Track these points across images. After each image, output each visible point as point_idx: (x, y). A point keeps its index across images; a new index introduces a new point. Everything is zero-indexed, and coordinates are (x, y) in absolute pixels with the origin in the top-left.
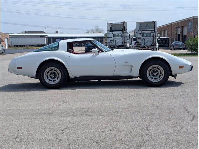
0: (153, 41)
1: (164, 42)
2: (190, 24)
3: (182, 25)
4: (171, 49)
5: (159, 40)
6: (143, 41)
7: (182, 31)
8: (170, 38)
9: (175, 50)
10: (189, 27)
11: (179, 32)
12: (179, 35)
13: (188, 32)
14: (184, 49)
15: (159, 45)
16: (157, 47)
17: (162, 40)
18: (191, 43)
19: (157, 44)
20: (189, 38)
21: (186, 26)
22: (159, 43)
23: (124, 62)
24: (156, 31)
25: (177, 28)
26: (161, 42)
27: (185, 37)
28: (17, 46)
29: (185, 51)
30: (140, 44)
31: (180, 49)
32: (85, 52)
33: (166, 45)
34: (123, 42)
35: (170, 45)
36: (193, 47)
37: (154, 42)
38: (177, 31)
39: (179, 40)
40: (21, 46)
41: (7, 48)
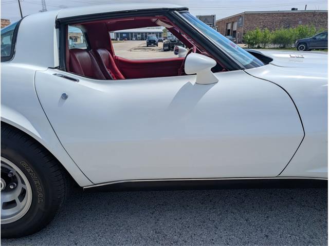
2: (240, 19)
3: (233, 21)
7: (232, 27)
10: (240, 23)
11: (229, 28)
12: (229, 30)
13: (238, 27)
18: (249, 37)
20: (238, 33)
21: (236, 21)
24: (215, 25)
25: (227, 24)
27: (235, 32)
32: (146, 45)
36: (251, 41)
38: (227, 26)
41: (82, 42)
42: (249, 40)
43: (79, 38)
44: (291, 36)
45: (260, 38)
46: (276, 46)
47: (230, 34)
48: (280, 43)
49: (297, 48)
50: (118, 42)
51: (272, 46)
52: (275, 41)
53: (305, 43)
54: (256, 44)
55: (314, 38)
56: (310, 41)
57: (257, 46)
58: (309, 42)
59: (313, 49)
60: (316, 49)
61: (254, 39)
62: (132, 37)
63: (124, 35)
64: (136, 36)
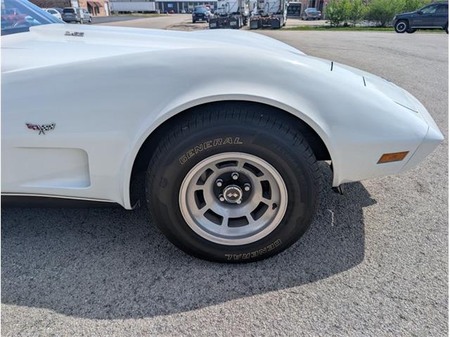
0: (280, 6)
1: (294, 9)
4: (303, 19)
5: (288, 5)
6: (267, 7)
8: (303, 4)
9: (307, 20)
14: (319, 19)
15: (288, 13)
16: (285, 15)
17: (292, 6)
19: (285, 12)
20: (326, 3)
22: (288, 10)
23: (30, 126)
26: (290, 8)
27: (322, 2)
28: (121, 12)
29: (322, 23)
30: (262, 11)
31: (314, 19)
32: (192, 21)
33: (297, 13)
34: (239, 8)
35: (301, 12)
36: (334, 16)
37: (282, 9)
39: (313, 6)
40: (125, 13)
41: (108, 15)
42: (332, 15)
43: (101, 6)
44: (393, 9)
45: (348, 12)
46: (371, 24)
47: (316, 5)
48: (377, 19)
49: (395, 27)
50: (158, 16)
51: (365, 23)
52: (370, 17)
53: (406, 20)
54: (342, 20)
55: (420, 13)
56: (414, 17)
57: (343, 23)
58: (412, 18)
59: (419, 29)
60: (421, 29)
61: (340, 12)
62: (181, 8)
63: (169, 6)
64: (186, 7)
